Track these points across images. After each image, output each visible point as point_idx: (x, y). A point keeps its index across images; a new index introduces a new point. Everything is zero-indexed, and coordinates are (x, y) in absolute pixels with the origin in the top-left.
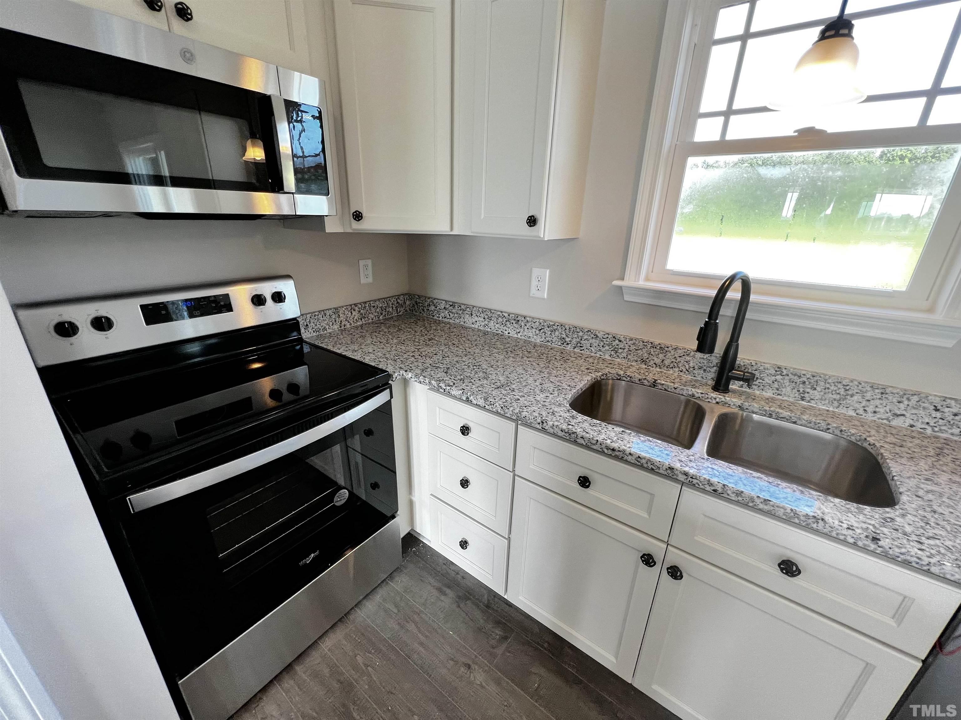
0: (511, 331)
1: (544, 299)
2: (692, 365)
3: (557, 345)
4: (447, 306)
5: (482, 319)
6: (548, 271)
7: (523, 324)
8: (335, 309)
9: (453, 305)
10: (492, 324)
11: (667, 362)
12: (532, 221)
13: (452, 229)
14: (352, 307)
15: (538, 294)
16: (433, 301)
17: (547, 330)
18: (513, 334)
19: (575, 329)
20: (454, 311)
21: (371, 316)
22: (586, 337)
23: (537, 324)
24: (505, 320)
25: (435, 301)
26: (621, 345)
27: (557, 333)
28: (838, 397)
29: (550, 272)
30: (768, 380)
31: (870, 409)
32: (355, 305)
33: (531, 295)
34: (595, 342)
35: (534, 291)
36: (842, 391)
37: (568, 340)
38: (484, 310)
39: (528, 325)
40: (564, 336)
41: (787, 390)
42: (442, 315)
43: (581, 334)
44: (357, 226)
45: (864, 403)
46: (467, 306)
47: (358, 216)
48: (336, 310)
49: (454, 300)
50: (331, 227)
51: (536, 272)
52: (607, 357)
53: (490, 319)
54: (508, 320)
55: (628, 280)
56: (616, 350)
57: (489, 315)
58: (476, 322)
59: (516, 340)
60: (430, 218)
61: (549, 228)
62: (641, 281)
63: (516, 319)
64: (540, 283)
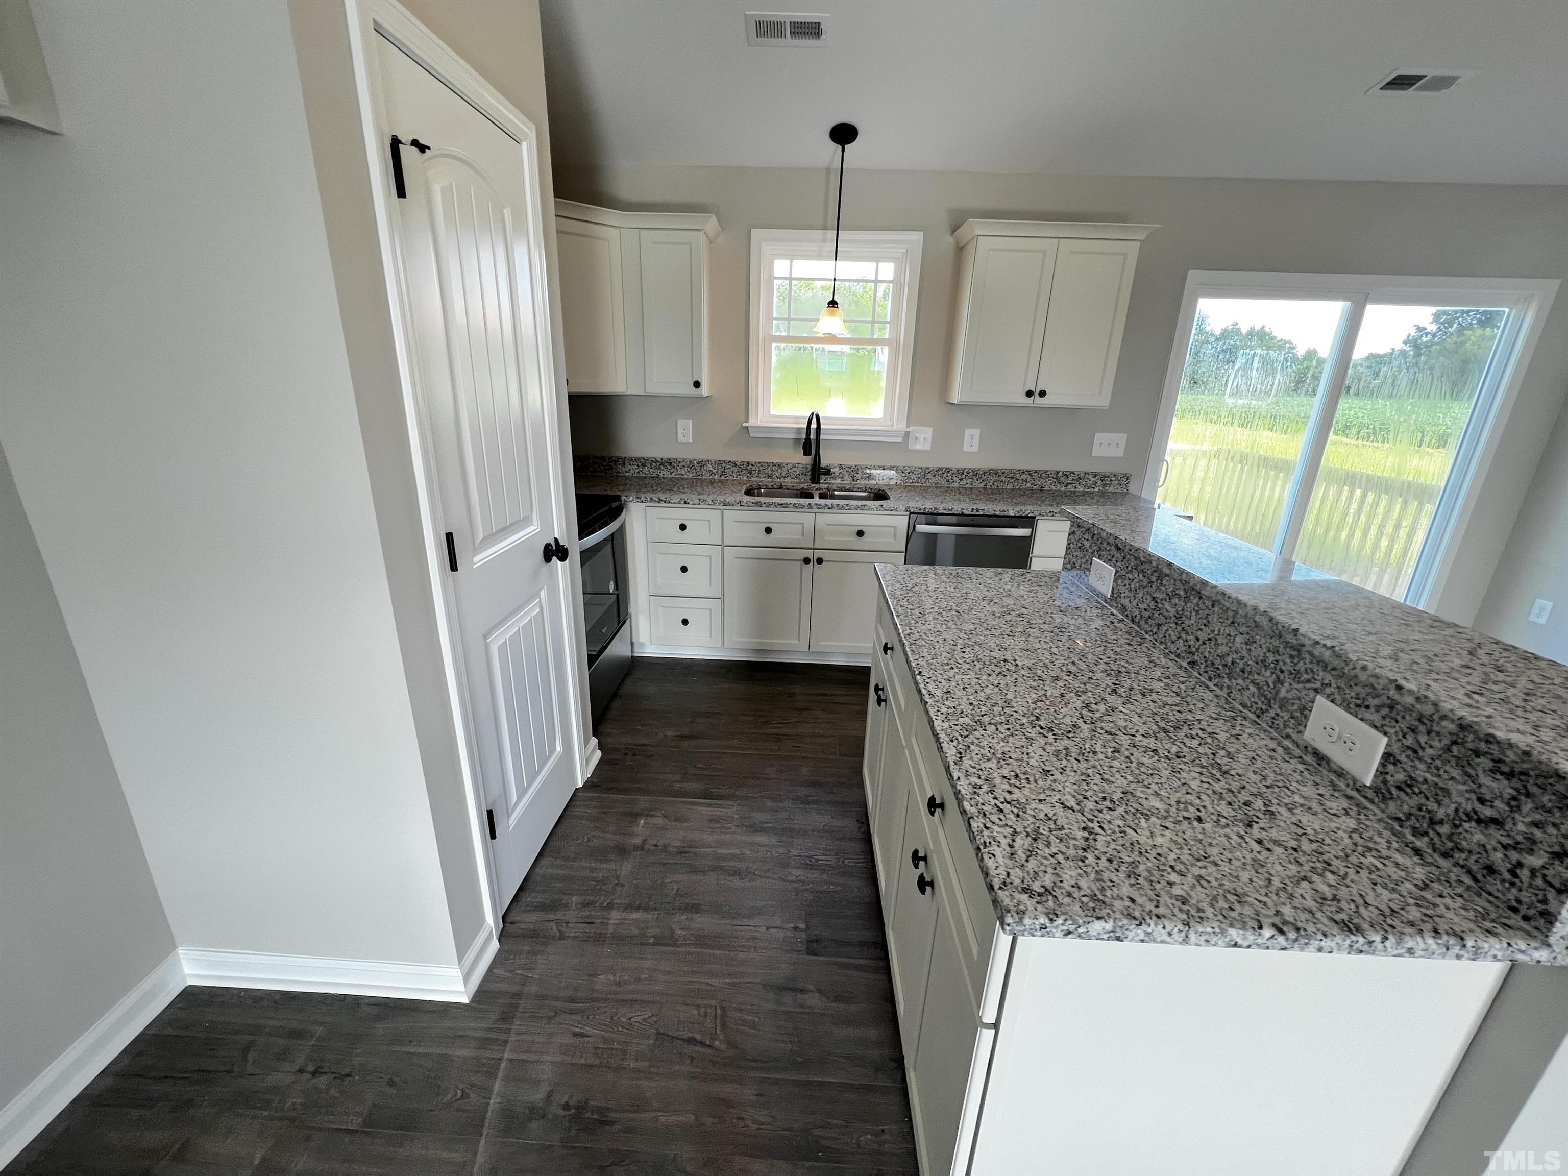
0: (665, 473)
1: (691, 443)
2: (797, 473)
5: (636, 467)
6: (691, 421)
7: (675, 465)
9: (603, 459)
10: (646, 469)
11: (785, 474)
12: (697, 384)
15: (684, 440)
17: (696, 466)
18: (667, 474)
19: (718, 462)
20: (604, 463)
22: (728, 467)
23: (688, 463)
24: (658, 464)
27: (705, 467)
30: (837, 473)
33: (680, 441)
34: (735, 469)
35: (680, 437)
36: (868, 472)
37: (714, 471)
38: (637, 460)
39: (680, 465)
40: (711, 469)
41: (846, 477)
43: (723, 465)
45: (877, 476)
46: (619, 458)
51: (680, 422)
52: (745, 478)
53: (644, 466)
54: (662, 464)
55: (752, 422)
56: (750, 473)
57: (642, 462)
58: (632, 470)
59: (671, 479)
60: (613, 382)
61: (705, 389)
62: (761, 422)
63: (669, 462)
64: (685, 431)
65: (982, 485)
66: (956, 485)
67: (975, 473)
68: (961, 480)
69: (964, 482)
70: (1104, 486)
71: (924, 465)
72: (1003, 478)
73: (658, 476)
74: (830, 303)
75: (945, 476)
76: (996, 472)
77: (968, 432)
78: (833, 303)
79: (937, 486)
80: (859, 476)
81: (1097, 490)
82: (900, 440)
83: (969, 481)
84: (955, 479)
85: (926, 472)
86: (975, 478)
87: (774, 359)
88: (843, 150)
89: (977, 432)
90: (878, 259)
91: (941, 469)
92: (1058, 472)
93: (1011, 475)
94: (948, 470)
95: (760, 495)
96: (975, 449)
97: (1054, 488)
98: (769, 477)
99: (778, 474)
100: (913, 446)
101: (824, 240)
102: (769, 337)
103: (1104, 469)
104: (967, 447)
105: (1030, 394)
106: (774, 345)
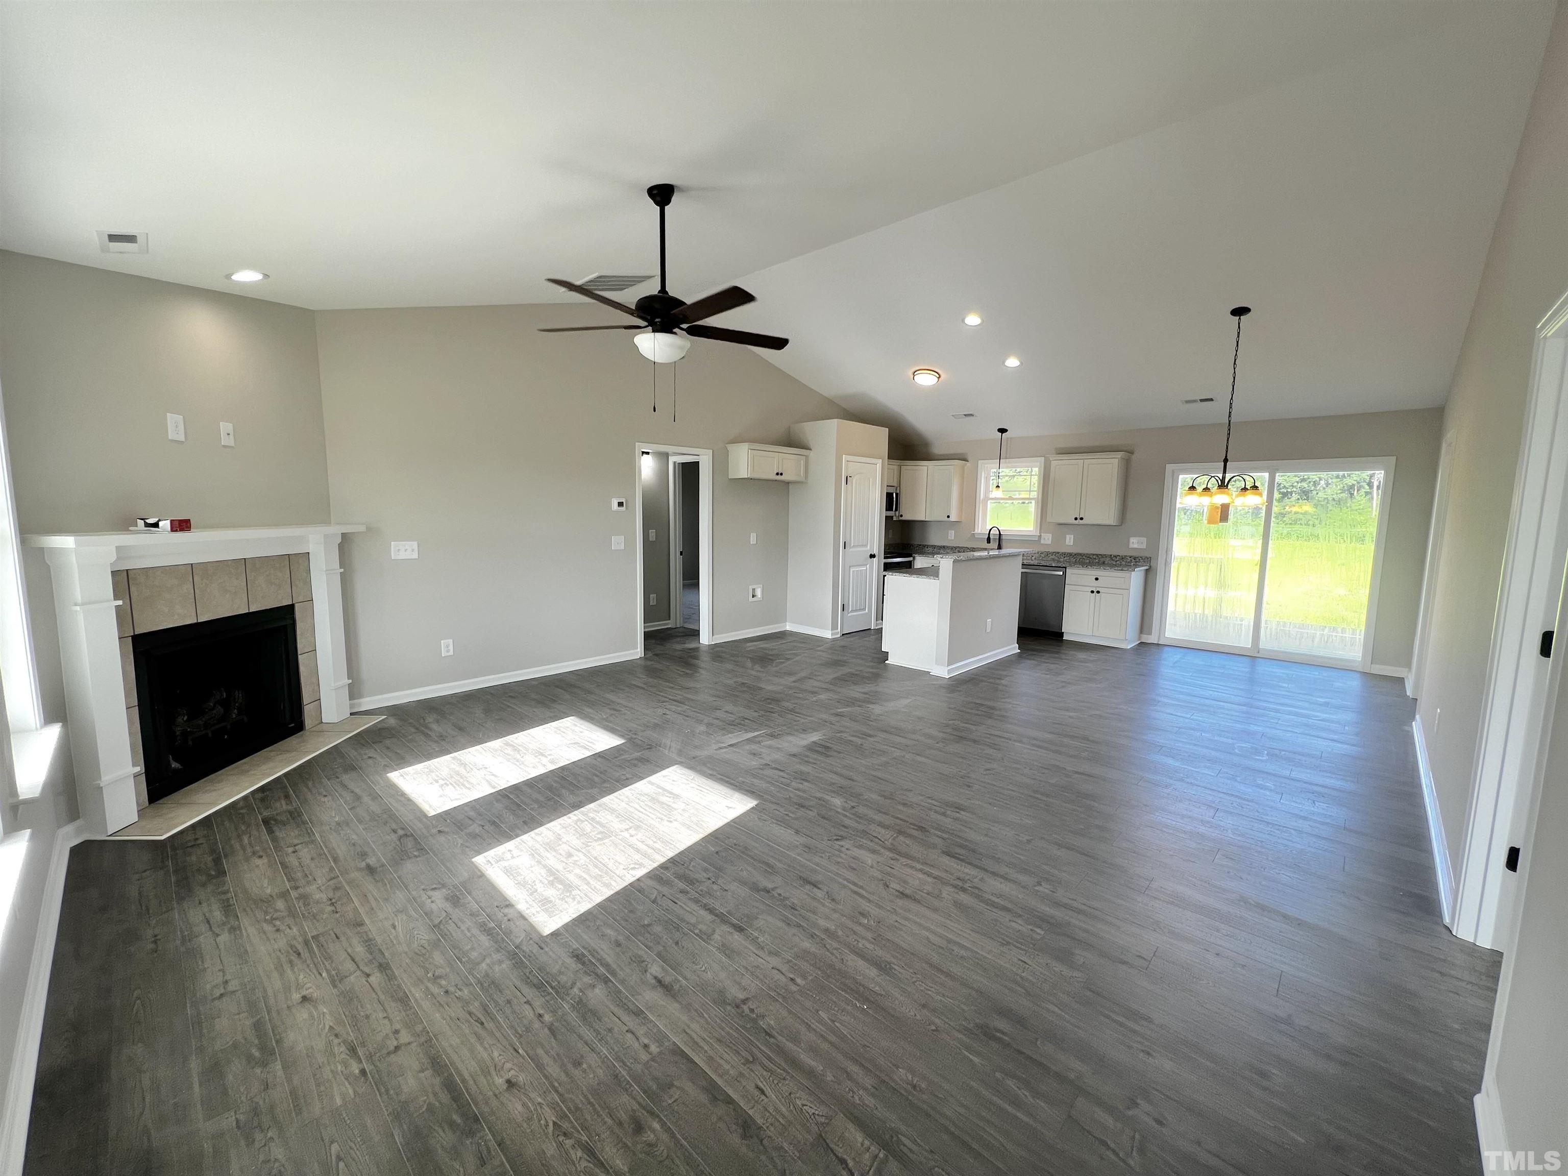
1: (953, 540)
4: (921, 543)
5: (934, 547)
7: (946, 548)
9: (923, 542)
10: (935, 550)
12: (948, 517)
13: (925, 519)
15: (951, 538)
17: (954, 549)
19: (962, 548)
20: (921, 547)
23: (951, 547)
25: (913, 545)
27: (957, 549)
29: (954, 531)
33: (949, 539)
34: (968, 550)
35: (949, 537)
38: (934, 544)
39: (948, 548)
42: (916, 549)
43: (964, 548)
44: (901, 518)
46: (928, 543)
47: (901, 516)
48: (894, 540)
50: (895, 519)
51: (950, 532)
54: (941, 548)
55: (976, 531)
58: (930, 550)
60: (920, 517)
61: (952, 519)
62: (979, 531)
63: (944, 547)
64: (952, 534)
65: (1070, 556)
66: (1062, 560)
69: (1066, 558)
70: (1136, 562)
71: (1048, 550)
72: (1084, 558)
76: (1080, 554)
77: (1068, 536)
78: (998, 487)
81: (1132, 563)
82: (1037, 539)
83: (1063, 556)
85: (1049, 554)
87: (988, 507)
88: (1002, 436)
89: (1070, 536)
90: (1030, 468)
91: (1055, 552)
92: (1111, 555)
93: (1088, 556)
94: (1058, 553)
96: (1071, 543)
97: (1109, 562)
100: (1042, 542)
101: (1006, 462)
102: (987, 499)
103: (1135, 554)
104: (1067, 543)
105: (1076, 519)
106: (989, 502)
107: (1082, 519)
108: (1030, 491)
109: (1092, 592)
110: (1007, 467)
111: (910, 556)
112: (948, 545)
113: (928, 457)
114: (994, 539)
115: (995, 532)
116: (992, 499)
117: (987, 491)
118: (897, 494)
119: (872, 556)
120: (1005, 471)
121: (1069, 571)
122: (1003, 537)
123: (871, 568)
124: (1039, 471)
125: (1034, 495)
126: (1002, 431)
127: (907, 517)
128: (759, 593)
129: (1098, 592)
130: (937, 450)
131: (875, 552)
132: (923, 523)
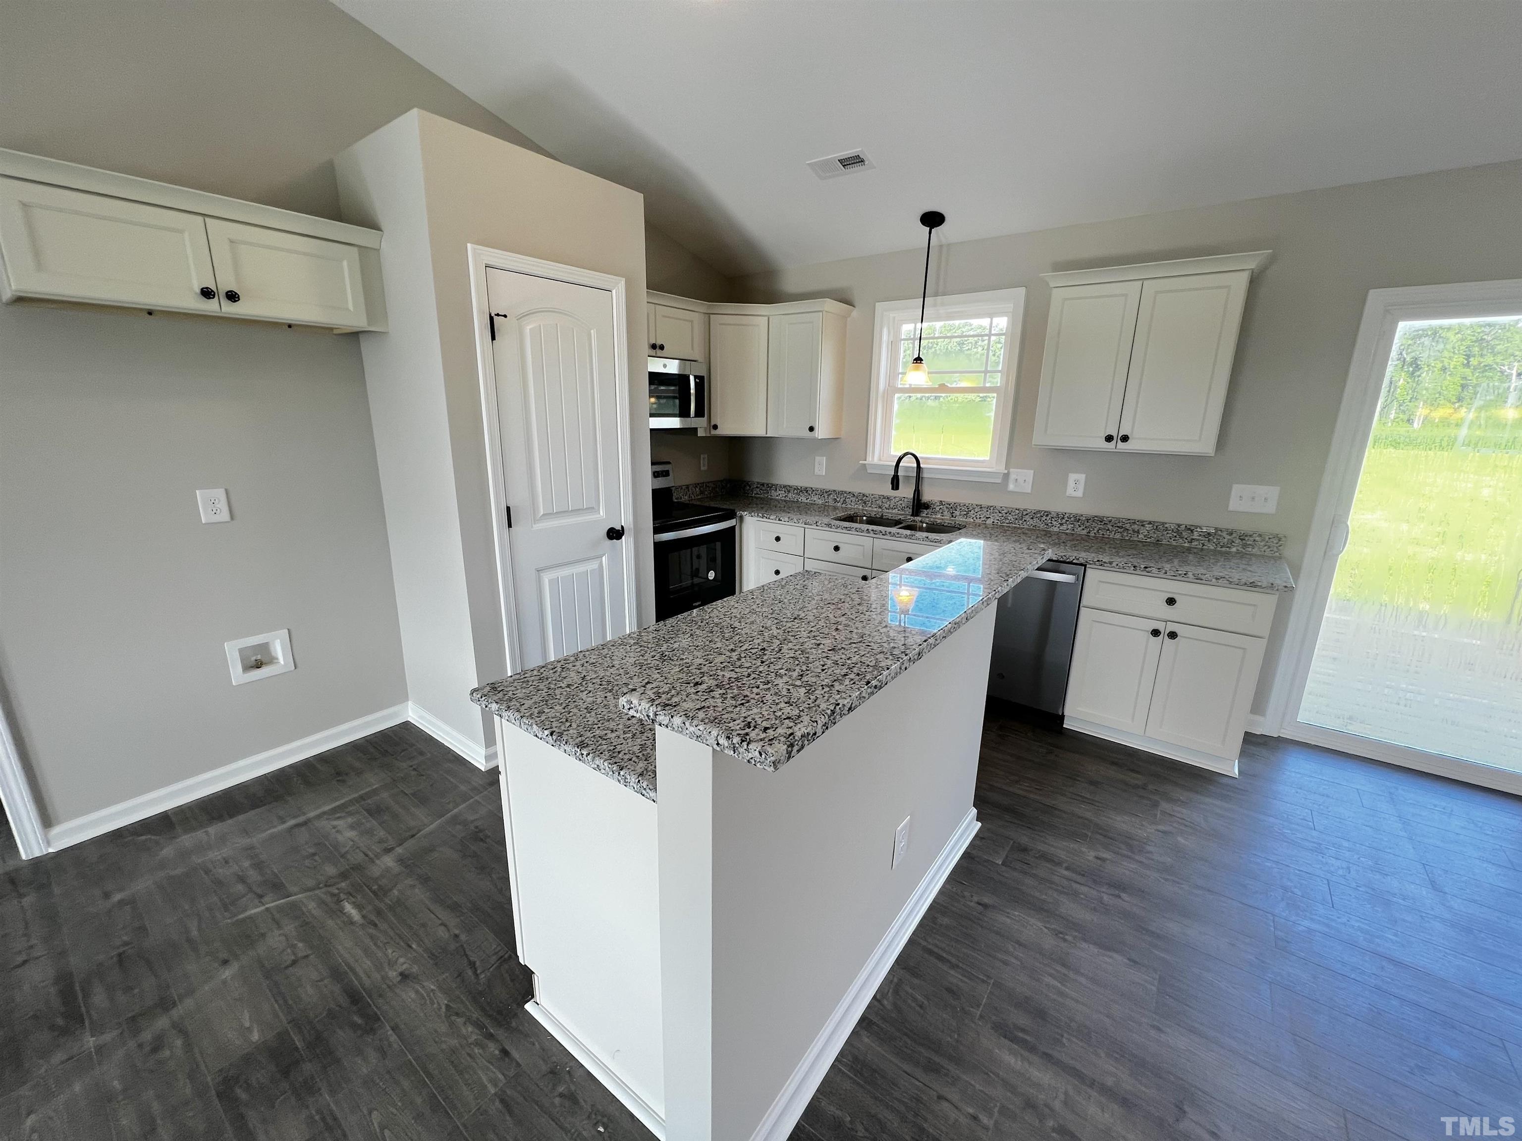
0: (803, 499)
1: (823, 476)
2: (903, 506)
3: (831, 503)
4: (759, 486)
5: (784, 492)
6: (825, 458)
7: (810, 493)
8: (687, 485)
9: (763, 485)
10: (790, 495)
11: (891, 506)
12: (811, 429)
13: (767, 434)
14: (696, 485)
15: (819, 473)
16: (748, 483)
17: (825, 495)
18: (804, 500)
19: (842, 493)
20: (763, 489)
21: (706, 493)
22: (848, 497)
23: (819, 491)
24: (799, 491)
25: (749, 483)
26: (868, 499)
27: (831, 496)
28: (965, 513)
29: (826, 459)
30: (938, 509)
31: (978, 517)
32: (698, 484)
33: (816, 474)
34: (853, 499)
35: (816, 470)
36: (966, 510)
37: (838, 499)
38: (785, 487)
39: (814, 493)
40: (836, 498)
41: (945, 513)
42: (755, 492)
43: (845, 495)
44: (714, 432)
45: (976, 514)
46: (773, 485)
47: (715, 427)
48: (687, 487)
49: (763, 482)
50: (701, 433)
51: (818, 458)
52: (861, 507)
53: (789, 492)
54: (801, 491)
55: (869, 460)
56: (865, 503)
57: (788, 488)
58: (779, 495)
59: (807, 504)
60: (755, 428)
61: (821, 432)
62: (876, 460)
63: (806, 490)
64: (821, 466)
65: (1085, 532)
66: (1056, 529)
67: (1077, 519)
68: (1061, 524)
69: (1065, 527)
70: (1245, 546)
71: (1022, 506)
72: (1110, 528)
73: (798, 501)
74: (915, 359)
75: (1044, 519)
76: (1101, 520)
77: (1073, 477)
78: (918, 360)
79: (1034, 529)
80: (957, 513)
81: (1234, 550)
82: (999, 481)
83: (1070, 526)
84: (1054, 523)
85: (1022, 514)
86: (1077, 524)
87: (896, 407)
88: (930, 233)
89: (1082, 477)
90: (991, 316)
91: (1039, 512)
92: (1179, 525)
93: (1120, 525)
94: (1047, 514)
95: (861, 522)
96: (1080, 493)
97: (1174, 543)
98: (880, 507)
99: (887, 506)
100: (1011, 487)
101: (935, 305)
102: (893, 389)
103: (1244, 526)
104: (1070, 491)
105: (1109, 438)
106: (897, 395)
107: (1125, 439)
108: (986, 372)
109: (1156, 633)
110: (938, 318)
111: (730, 515)
112: (814, 485)
113: (771, 297)
114: (907, 478)
115: (909, 463)
116: (903, 390)
117: (893, 374)
118: (700, 380)
119: (615, 534)
120: (934, 326)
121: (1093, 575)
122: (925, 475)
123: (615, 561)
124: (1012, 324)
125: (997, 380)
126: (933, 220)
127: (729, 428)
128: (279, 649)
129: (1173, 635)
130: (791, 283)
131: (625, 519)
132: (767, 442)
